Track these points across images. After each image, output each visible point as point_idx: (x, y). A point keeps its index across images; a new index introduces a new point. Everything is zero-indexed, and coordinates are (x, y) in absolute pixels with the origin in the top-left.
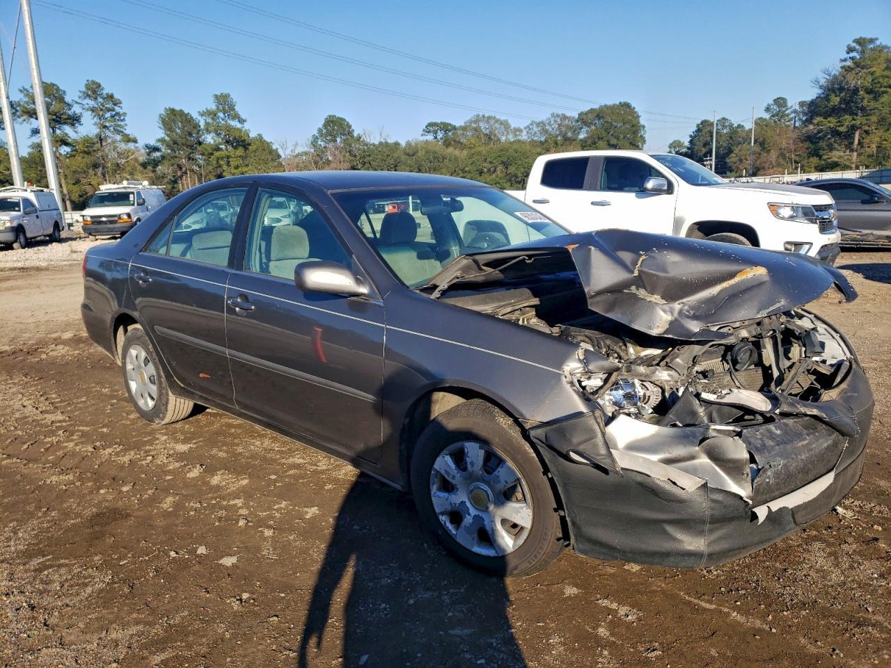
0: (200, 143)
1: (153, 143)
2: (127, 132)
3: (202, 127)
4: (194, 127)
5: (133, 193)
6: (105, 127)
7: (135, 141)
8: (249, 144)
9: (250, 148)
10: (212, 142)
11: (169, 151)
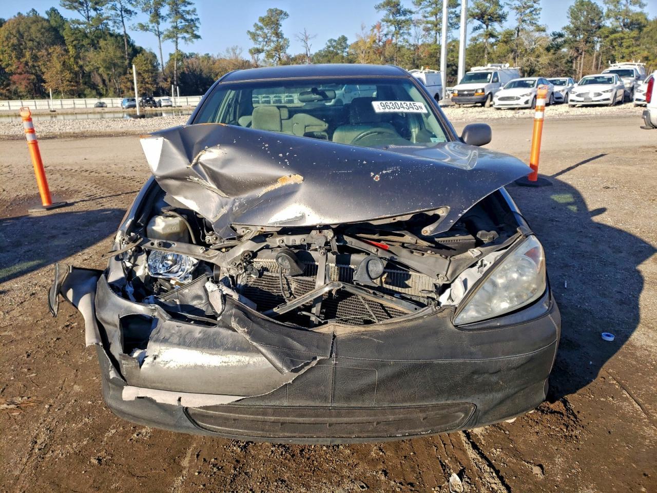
0: (600, 27)
1: (559, 30)
2: (539, 23)
3: (604, 14)
4: (597, 14)
5: (491, 73)
6: (524, 21)
7: (544, 30)
8: (644, 26)
9: (645, 30)
10: (610, 26)
11: (571, 36)
